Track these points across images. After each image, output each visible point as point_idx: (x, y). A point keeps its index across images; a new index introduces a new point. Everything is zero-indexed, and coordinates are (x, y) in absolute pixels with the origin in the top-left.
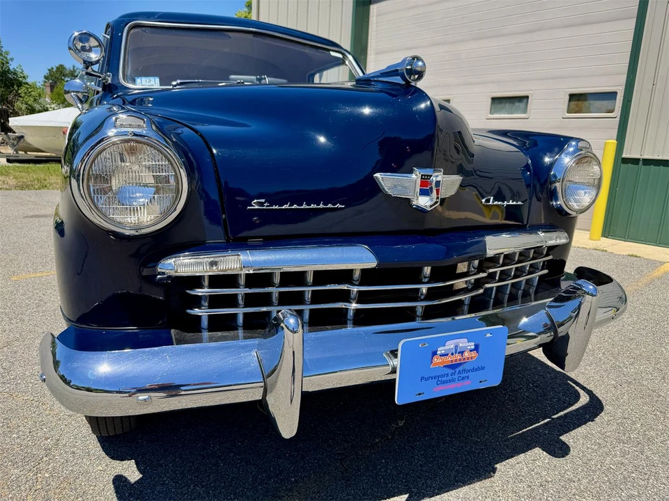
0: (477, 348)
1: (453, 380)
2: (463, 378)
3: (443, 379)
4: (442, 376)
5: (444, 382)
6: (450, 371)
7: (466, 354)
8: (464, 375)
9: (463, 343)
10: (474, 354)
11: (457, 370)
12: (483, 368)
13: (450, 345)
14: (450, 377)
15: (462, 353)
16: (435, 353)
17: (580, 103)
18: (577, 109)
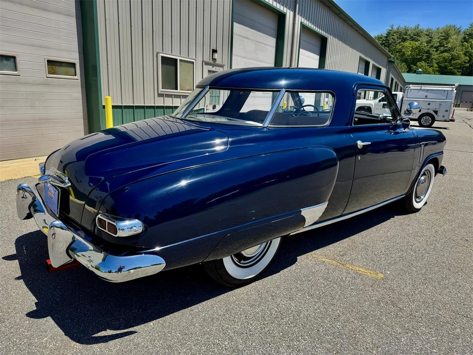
17: (54, 67)
18: (53, 71)
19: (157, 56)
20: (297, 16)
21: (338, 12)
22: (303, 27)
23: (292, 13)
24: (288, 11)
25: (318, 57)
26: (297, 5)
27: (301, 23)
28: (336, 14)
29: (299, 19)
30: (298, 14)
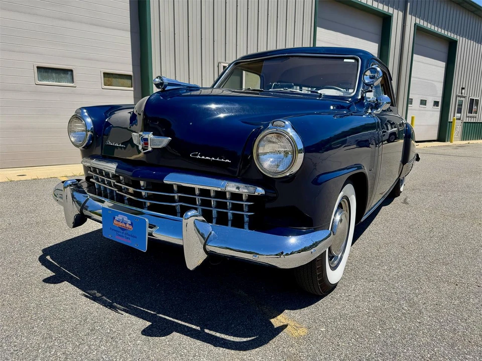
0: (132, 224)
1: (123, 236)
2: (127, 238)
3: (119, 233)
4: (119, 232)
5: (119, 235)
6: (122, 231)
7: (127, 225)
8: (128, 236)
9: (126, 219)
10: (131, 227)
11: (125, 232)
12: (136, 237)
13: (120, 217)
14: (121, 234)
15: (126, 224)
16: (114, 218)
17: (110, 79)
18: (109, 83)
19: (218, 66)
20: (409, 17)
21: (474, 9)
22: (418, 29)
23: (401, 14)
24: (396, 11)
25: (443, 65)
26: (409, 4)
27: (415, 24)
28: (471, 12)
29: (411, 20)
30: (409, 14)
